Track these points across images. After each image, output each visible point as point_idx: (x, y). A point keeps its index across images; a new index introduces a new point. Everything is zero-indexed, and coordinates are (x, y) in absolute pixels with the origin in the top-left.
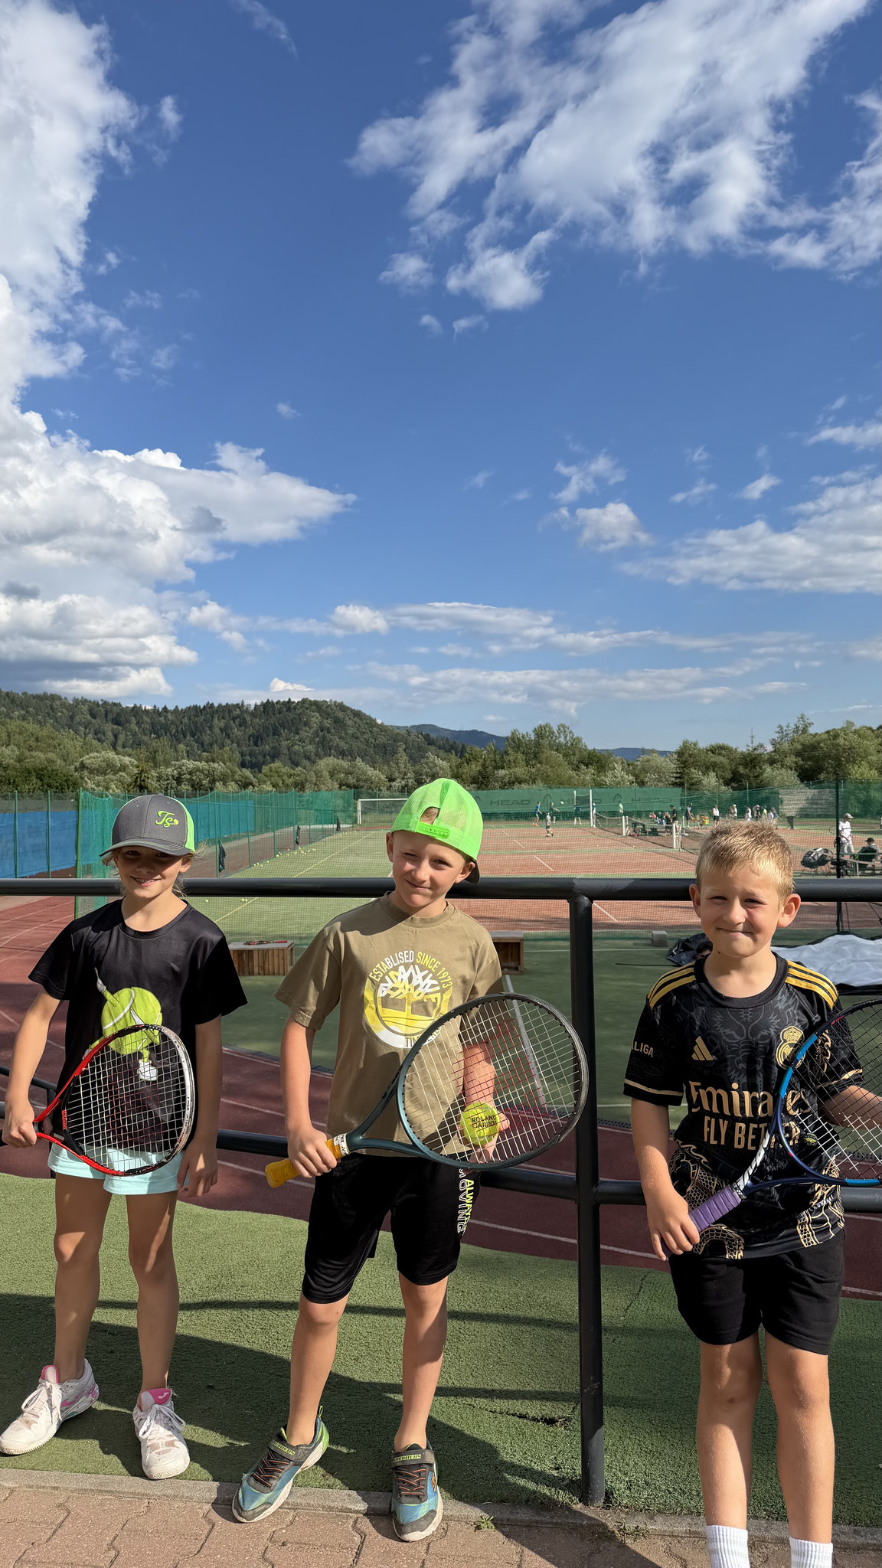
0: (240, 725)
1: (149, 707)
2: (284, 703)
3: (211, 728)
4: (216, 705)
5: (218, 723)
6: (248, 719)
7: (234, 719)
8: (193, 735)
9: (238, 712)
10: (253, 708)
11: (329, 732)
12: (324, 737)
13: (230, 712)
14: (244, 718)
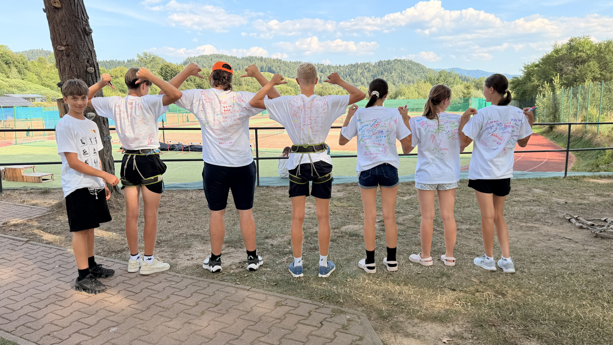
0: (368, 71)
1: (334, 65)
2: (387, 62)
3: (356, 73)
4: (359, 63)
5: (359, 71)
6: (371, 69)
7: (366, 69)
8: (349, 76)
9: (368, 65)
10: (374, 64)
11: (404, 73)
12: (402, 75)
13: (365, 66)
14: (370, 68)
